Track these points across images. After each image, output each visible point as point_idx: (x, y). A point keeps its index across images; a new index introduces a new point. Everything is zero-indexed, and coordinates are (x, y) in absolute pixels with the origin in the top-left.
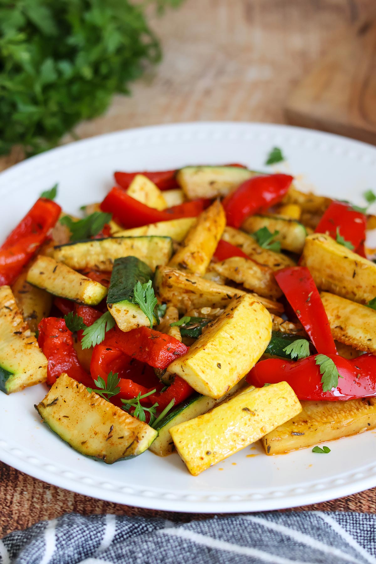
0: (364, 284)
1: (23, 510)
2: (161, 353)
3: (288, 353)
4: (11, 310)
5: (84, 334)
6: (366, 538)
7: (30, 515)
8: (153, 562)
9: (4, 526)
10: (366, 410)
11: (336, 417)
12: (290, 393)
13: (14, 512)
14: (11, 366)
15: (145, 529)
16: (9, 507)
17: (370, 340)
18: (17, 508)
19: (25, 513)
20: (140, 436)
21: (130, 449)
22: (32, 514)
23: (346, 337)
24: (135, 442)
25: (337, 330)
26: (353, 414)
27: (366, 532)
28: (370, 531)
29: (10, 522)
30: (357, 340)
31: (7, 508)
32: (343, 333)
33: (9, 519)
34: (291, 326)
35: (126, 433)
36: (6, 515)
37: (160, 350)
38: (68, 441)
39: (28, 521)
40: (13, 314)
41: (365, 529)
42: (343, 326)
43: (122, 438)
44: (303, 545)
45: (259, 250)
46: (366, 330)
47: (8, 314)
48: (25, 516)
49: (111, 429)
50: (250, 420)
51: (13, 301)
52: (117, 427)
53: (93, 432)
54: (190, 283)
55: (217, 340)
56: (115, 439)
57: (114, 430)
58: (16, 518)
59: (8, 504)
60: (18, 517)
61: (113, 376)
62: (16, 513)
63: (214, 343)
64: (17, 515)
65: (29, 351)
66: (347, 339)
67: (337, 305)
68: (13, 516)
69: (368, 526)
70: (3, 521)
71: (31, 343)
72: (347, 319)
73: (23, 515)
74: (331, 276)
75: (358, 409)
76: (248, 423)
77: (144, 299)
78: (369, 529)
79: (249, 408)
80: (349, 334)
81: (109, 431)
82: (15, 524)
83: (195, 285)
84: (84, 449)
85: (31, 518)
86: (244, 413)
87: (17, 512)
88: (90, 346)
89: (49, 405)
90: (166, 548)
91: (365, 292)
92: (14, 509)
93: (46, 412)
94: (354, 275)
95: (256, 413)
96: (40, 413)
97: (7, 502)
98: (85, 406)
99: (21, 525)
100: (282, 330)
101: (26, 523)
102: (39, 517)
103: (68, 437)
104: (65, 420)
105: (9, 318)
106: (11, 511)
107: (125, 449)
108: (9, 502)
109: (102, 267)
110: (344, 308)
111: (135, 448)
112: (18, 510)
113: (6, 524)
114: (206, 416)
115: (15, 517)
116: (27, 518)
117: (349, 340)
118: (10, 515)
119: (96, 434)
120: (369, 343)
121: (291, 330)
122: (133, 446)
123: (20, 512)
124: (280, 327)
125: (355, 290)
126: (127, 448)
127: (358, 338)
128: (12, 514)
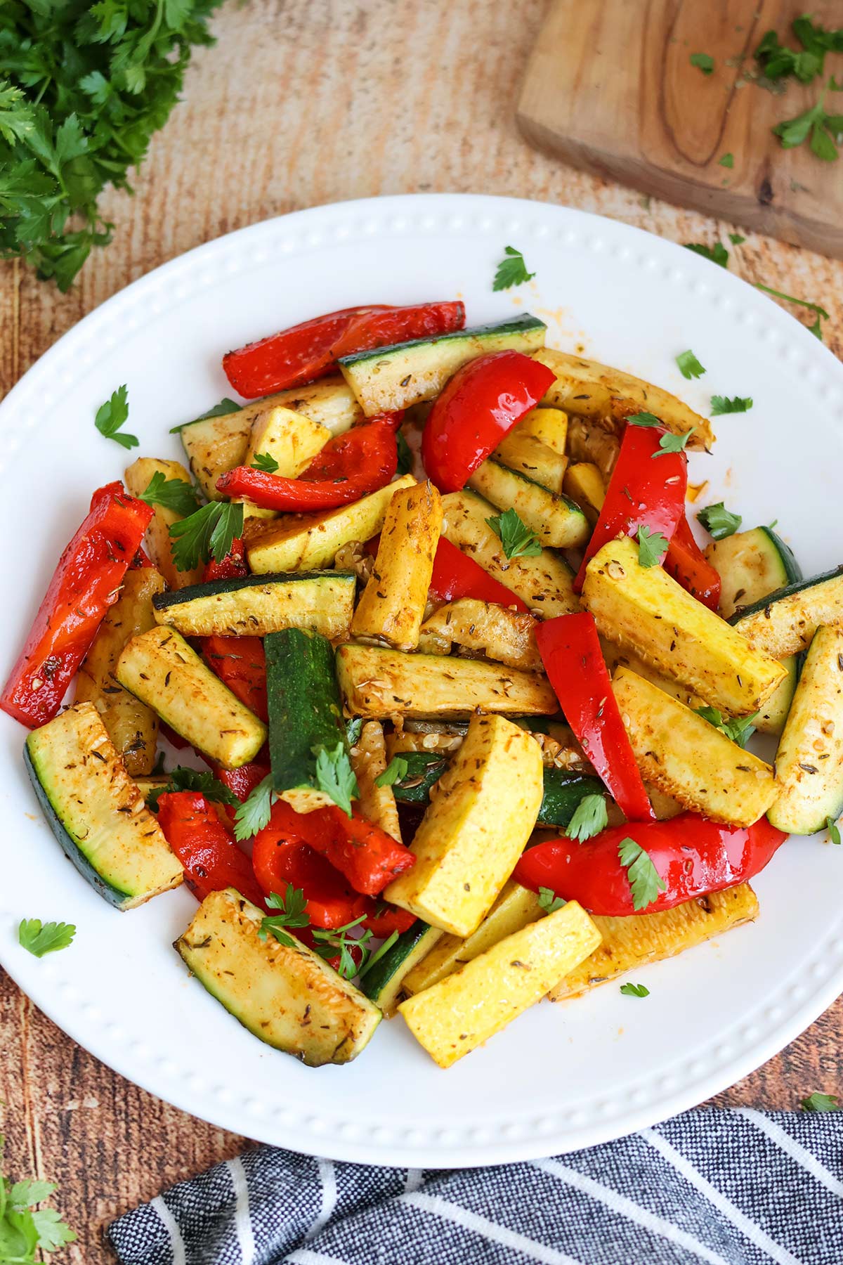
0: (688, 662)
1: (182, 1124)
2: (372, 877)
3: (574, 836)
4: (106, 762)
5: (237, 817)
6: (711, 1162)
7: (195, 1132)
8: (403, 1263)
9: (159, 1158)
10: (702, 924)
11: (656, 942)
12: (582, 920)
13: (169, 1129)
14: (125, 882)
15: (380, 1175)
16: (158, 1119)
17: (704, 791)
18: (171, 1120)
19: (185, 1130)
20: (356, 1030)
21: (341, 1050)
22: (197, 1130)
23: (665, 779)
24: (349, 1039)
25: (649, 759)
26: (683, 933)
27: (711, 1151)
28: (717, 1148)
29: (167, 1150)
30: (684, 789)
31: (156, 1121)
32: (660, 768)
33: (163, 1144)
34: (574, 757)
35: (333, 1022)
36: (158, 1137)
37: (370, 871)
38: (239, 1015)
39: (194, 1145)
40: (109, 767)
41: (709, 1145)
42: (658, 753)
43: (327, 1027)
44: (620, 1219)
45: (504, 562)
46: (697, 769)
47: (101, 771)
48: (188, 1136)
49: (308, 1010)
50: (523, 978)
51: (104, 739)
52: (316, 1008)
53: (279, 1008)
54: (402, 705)
55: (460, 842)
56: (315, 1026)
57: (312, 1011)
58: (174, 1141)
59: (157, 1114)
60: (177, 1138)
61: (294, 894)
62: (172, 1131)
63: (456, 851)
64: (175, 1134)
65: (149, 850)
66: (667, 783)
67: (646, 702)
68: (168, 1137)
69: (714, 1139)
70: (155, 1148)
71: (151, 834)
72: (664, 737)
73: (184, 1133)
74: (634, 636)
75: (689, 919)
76: (521, 984)
77: (334, 778)
78: (715, 1145)
79: (521, 960)
80: (670, 774)
81: (304, 1013)
82: (175, 1154)
83: (411, 706)
84: (265, 1032)
85: (197, 1139)
86: (514, 971)
87: (173, 1128)
88: (248, 836)
89: (197, 946)
90: (420, 1239)
91: (691, 674)
92: (168, 1123)
93: (195, 955)
94: (673, 646)
95: (533, 967)
96: (184, 960)
97: (154, 1110)
98: (259, 960)
99: (184, 1154)
100: (559, 765)
101: (192, 1149)
102: (210, 1135)
103: (238, 1007)
104: (227, 977)
105: (105, 779)
106: (164, 1128)
107: (333, 1047)
108: (157, 1109)
109: (240, 630)
110: (659, 711)
111: (350, 1050)
112: (174, 1124)
113: (160, 1154)
114: (454, 979)
115: (172, 1137)
116: (190, 1140)
117: (670, 786)
118: (164, 1135)
119: (283, 1012)
120: (702, 796)
121: (574, 765)
122: (346, 1045)
123: (178, 1128)
124: (556, 760)
125: (675, 667)
126: (338, 1048)
127: (683, 784)
128: (167, 1134)
